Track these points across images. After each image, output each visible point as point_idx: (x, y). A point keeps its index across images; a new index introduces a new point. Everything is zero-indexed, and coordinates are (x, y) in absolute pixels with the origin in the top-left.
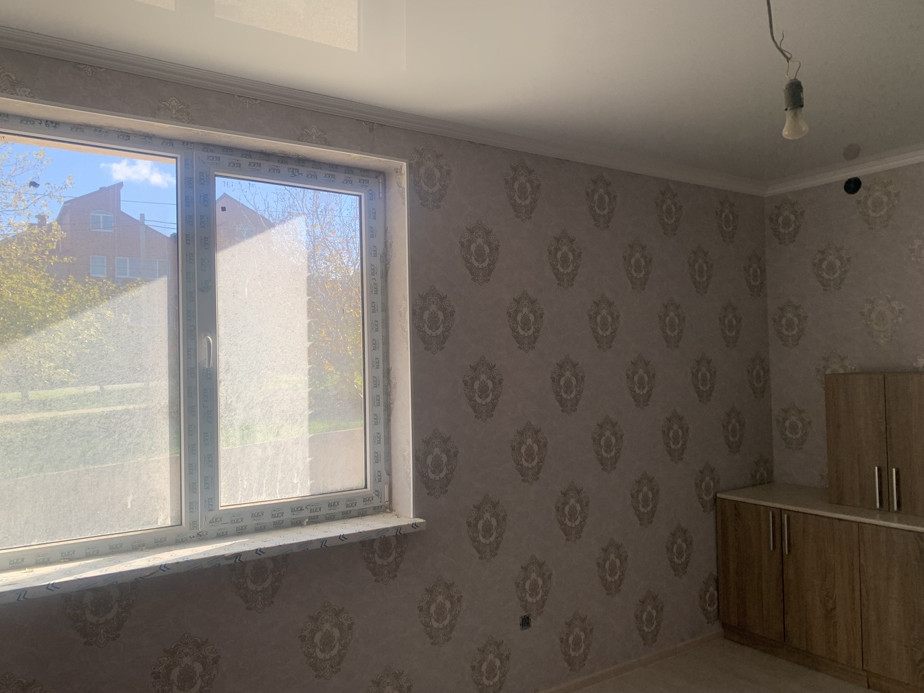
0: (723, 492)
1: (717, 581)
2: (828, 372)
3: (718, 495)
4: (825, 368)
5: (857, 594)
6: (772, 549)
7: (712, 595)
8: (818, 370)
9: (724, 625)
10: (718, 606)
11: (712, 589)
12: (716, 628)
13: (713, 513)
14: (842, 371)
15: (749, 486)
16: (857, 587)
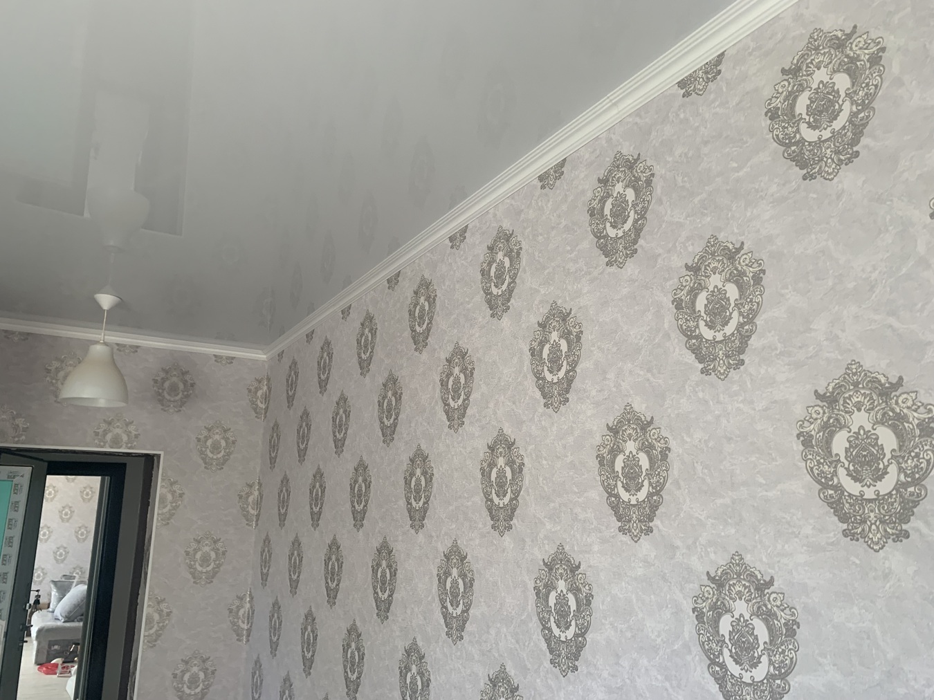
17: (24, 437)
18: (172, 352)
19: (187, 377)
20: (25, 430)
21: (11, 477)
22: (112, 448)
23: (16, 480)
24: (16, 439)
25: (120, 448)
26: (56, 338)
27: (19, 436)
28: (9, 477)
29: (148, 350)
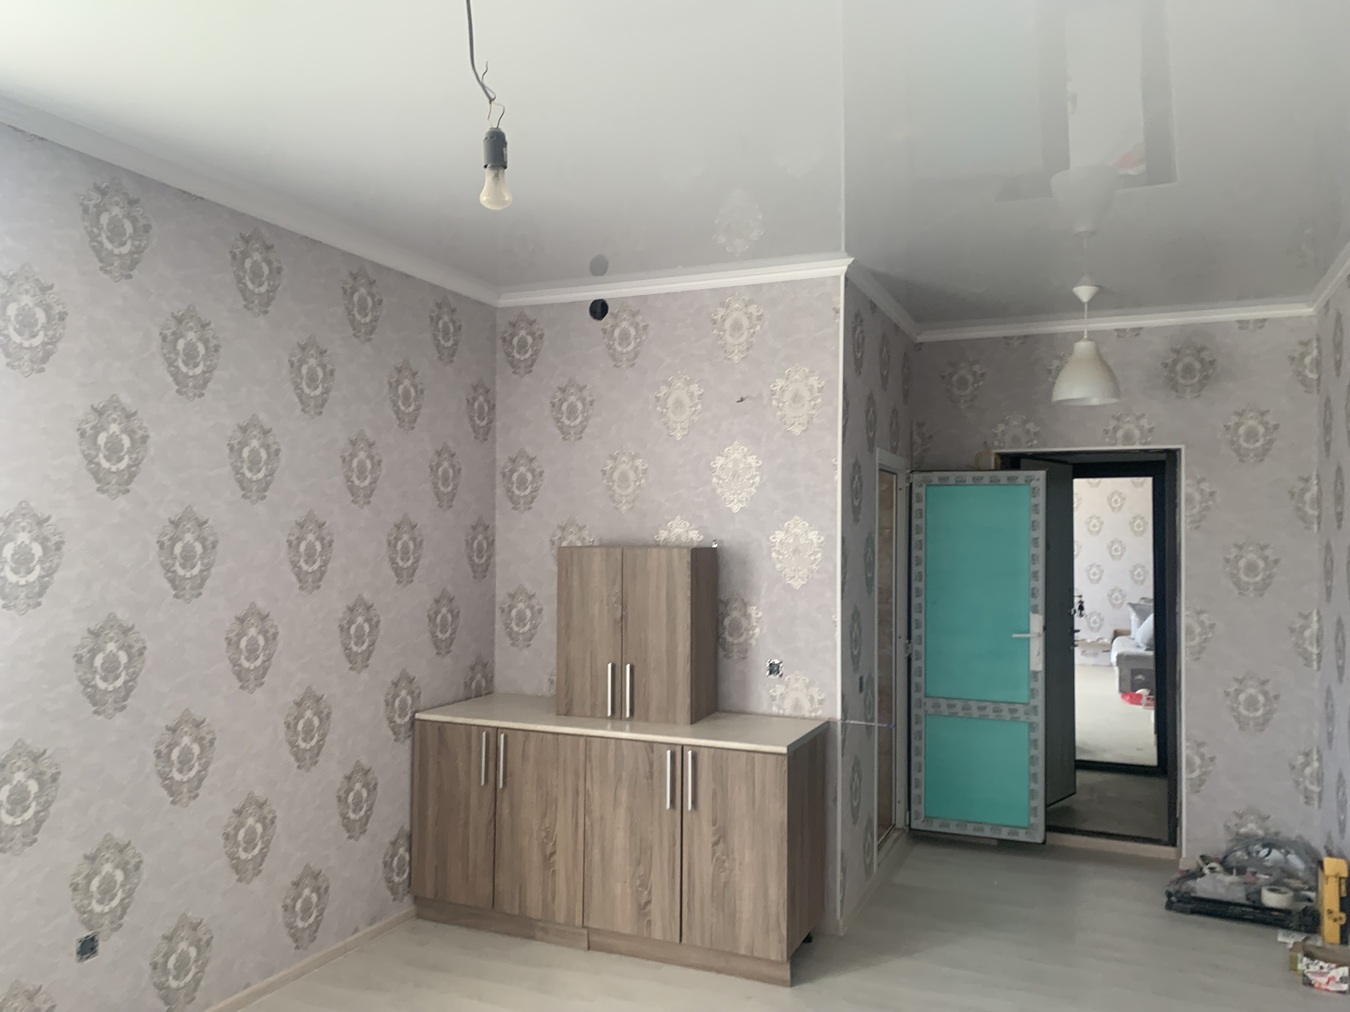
0: (423, 711)
1: (410, 837)
2: (564, 544)
3: (417, 716)
4: (561, 539)
5: (581, 830)
6: (483, 783)
7: (402, 859)
8: (553, 543)
9: (416, 899)
10: (410, 873)
11: (401, 851)
12: (407, 906)
13: (408, 742)
14: (579, 544)
15: (460, 701)
16: (581, 821)
17: (1035, 442)
18: (1183, 327)
19: (1204, 355)
20: (1036, 434)
21: (1028, 481)
22: (1125, 445)
23: (1034, 484)
24: (1029, 444)
25: (1133, 444)
26: (1051, 336)
27: (1031, 440)
28: (1026, 481)
29: (1153, 330)
